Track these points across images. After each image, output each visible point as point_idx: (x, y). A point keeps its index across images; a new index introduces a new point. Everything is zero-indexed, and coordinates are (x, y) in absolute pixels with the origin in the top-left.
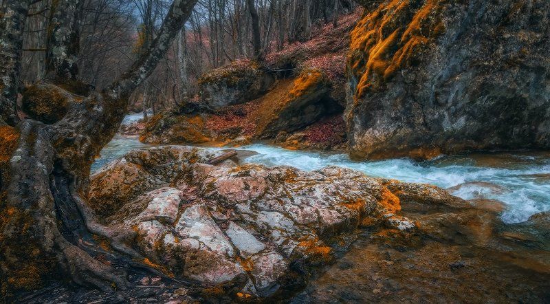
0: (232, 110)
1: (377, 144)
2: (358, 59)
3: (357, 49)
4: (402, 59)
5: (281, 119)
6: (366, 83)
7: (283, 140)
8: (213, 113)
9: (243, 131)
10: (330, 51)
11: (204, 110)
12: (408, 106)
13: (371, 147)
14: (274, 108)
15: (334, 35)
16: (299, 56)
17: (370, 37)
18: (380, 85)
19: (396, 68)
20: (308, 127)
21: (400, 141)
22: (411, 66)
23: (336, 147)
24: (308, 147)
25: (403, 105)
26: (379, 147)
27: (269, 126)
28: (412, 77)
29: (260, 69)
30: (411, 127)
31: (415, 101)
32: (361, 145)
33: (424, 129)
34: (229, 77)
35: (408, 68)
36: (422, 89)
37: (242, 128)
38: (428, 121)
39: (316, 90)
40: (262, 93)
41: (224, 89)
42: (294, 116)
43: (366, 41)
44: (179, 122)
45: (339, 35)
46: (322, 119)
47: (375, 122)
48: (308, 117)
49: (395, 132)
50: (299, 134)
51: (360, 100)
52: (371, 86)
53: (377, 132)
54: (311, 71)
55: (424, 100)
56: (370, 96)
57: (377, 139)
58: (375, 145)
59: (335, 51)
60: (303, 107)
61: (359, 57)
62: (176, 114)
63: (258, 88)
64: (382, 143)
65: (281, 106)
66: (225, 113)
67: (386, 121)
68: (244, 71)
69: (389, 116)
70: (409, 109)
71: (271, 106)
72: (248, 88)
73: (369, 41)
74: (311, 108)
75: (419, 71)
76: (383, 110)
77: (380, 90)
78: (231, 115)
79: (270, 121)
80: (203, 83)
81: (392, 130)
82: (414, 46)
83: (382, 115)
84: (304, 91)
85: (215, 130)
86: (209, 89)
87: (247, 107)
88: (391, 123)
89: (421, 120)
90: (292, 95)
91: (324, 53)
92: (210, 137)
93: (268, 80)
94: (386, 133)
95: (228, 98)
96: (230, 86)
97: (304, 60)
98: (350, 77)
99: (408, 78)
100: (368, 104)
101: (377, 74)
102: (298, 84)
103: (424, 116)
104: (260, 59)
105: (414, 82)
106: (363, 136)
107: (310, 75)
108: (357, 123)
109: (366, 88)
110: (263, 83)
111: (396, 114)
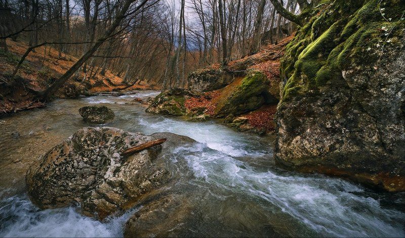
0: (203, 95)
1: (307, 158)
2: (289, 64)
3: (289, 56)
4: (343, 56)
5: (232, 105)
6: (292, 85)
7: (231, 122)
8: (192, 96)
9: (206, 110)
10: (270, 59)
11: (187, 93)
12: (350, 117)
13: (298, 158)
14: (228, 96)
15: (275, 49)
16: (249, 63)
17: (300, 45)
18: (310, 88)
19: (332, 69)
20: (251, 113)
21: (341, 158)
22: (358, 65)
23: (270, 133)
24: (247, 130)
25: (344, 115)
26: (310, 160)
27: (223, 109)
28: (361, 80)
29: (224, 70)
30: (357, 144)
31: (363, 111)
32: (286, 154)
33: (380, 150)
34: (205, 74)
35: (353, 68)
36: (378, 97)
37: (206, 108)
38: (388, 142)
39: (257, 86)
40: (224, 85)
41: (201, 81)
42: (241, 103)
43: (297, 48)
44: (169, 100)
45: (277, 49)
46: (262, 107)
47: (304, 130)
48: (251, 105)
49: (332, 148)
50: (243, 118)
51: (285, 104)
52: (299, 89)
53: (307, 142)
54: (254, 73)
55: (380, 112)
56: (297, 100)
57: (307, 152)
58: (303, 158)
59: (274, 60)
60: (248, 97)
61: (290, 62)
62: (169, 95)
63: (222, 82)
64: (314, 157)
65: (233, 95)
66: (198, 96)
67: (319, 131)
68: (214, 71)
69: (323, 126)
70: (355, 121)
71: (227, 95)
72: (216, 81)
73: (300, 48)
74: (254, 98)
75: (374, 72)
76: (314, 117)
77: (311, 94)
78: (202, 97)
79: (224, 105)
80: (189, 77)
81: (328, 144)
82: (365, 37)
83: (314, 123)
84: (248, 86)
85: (189, 108)
86: (192, 81)
87: (213, 94)
88: (325, 135)
89: (375, 138)
90: (240, 88)
91: (267, 60)
92: (185, 112)
93: (229, 77)
94: (319, 145)
95: (202, 87)
96: (205, 80)
97: (252, 65)
98: (283, 78)
99: (352, 82)
100: (295, 108)
101: (306, 76)
102: (244, 82)
103: (380, 133)
104: (225, 64)
105: (364, 87)
106: (289, 144)
107: (253, 75)
108: (282, 128)
109: (292, 91)
110: (225, 79)
111: (332, 124)
